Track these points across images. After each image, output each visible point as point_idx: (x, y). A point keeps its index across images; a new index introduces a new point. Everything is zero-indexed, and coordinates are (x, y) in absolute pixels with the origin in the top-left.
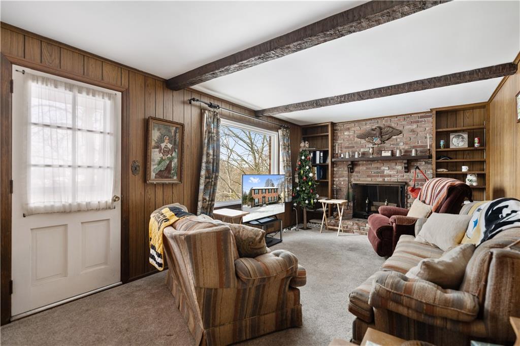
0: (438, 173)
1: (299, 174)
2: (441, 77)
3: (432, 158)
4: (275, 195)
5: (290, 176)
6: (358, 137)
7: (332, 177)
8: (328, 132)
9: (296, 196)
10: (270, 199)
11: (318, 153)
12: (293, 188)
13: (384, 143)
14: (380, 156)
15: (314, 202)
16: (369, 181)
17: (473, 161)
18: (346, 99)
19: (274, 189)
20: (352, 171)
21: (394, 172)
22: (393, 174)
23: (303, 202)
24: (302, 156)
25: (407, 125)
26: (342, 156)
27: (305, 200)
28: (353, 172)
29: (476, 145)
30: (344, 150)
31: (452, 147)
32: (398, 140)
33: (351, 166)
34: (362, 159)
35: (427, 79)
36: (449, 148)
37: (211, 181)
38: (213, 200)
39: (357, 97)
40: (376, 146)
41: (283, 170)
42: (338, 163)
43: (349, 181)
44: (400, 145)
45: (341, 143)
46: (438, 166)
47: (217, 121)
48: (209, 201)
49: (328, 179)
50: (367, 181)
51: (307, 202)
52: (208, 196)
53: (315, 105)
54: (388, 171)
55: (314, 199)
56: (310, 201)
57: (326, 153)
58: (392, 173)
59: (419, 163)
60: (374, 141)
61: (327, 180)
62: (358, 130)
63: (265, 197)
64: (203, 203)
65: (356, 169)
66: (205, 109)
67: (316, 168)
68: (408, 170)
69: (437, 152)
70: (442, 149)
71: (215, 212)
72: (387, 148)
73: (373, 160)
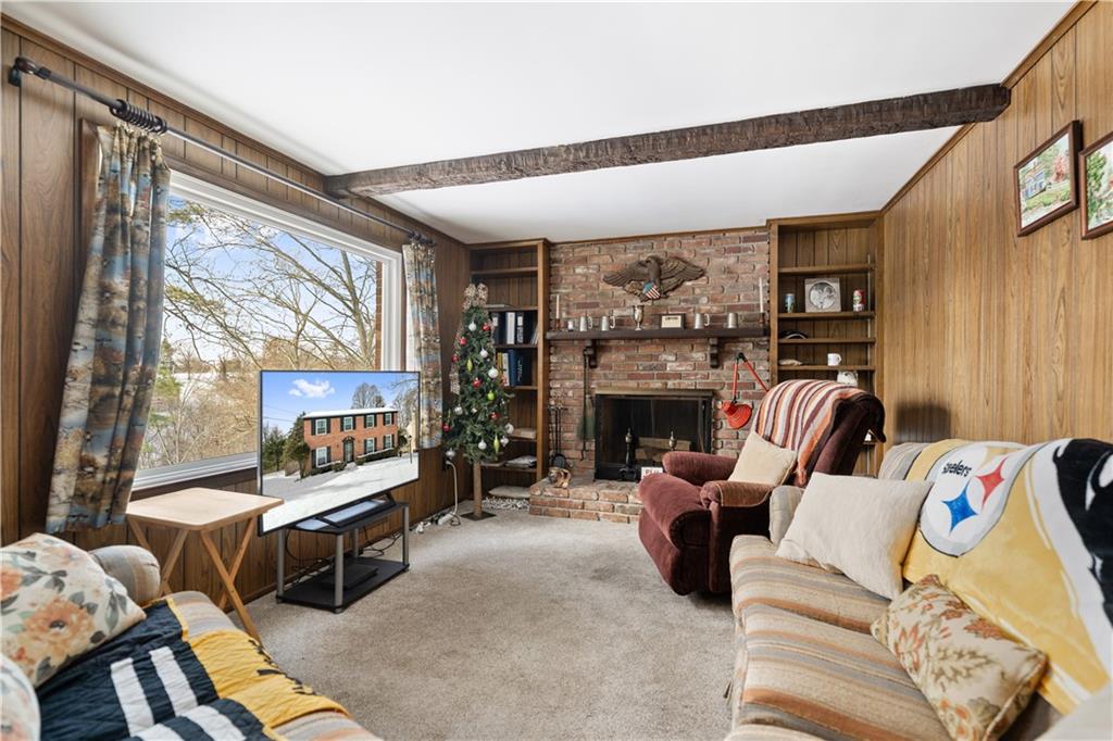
0: (783, 368)
1: (462, 370)
2: (836, 109)
3: (770, 335)
4: (388, 431)
5: (435, 376)
6: (609, 281)
7: (547, 379)
8: (536, 266)
9: (453, 431)
10: (370, 444)
11: (511, 317)
12: (445, 410)
13: (667, 297)
14: (657, 328)
15: (501, 445)
16: (633, 389)
17: (846, 344)
18: (592, 155)
19: (384, 413)
20: (593, 363)
21: (689, 368)
22: (684, 371)
23: (472, 446)
24: (468, 323)
25: (716, 257)
26: (570, 326)
27: (476, 441)
28: (595, 367)
29: (857, 306)
30: (575, 311)
31: (809, 310)
32: (697, 291)
33: (590, 352)
34: (619, 334)
35: (802, 113)
36: (803, 310)
37: (117, 391)
38: (126, 464)
39: (619, 150)
40: (649, 303)
41: (415, 360)
42: (560, 344)
43: (587, 390)
44: (700, 304)
45: (568, 295)
46: (784, 352)
47: (154, 175)
48: (108, 469)
49: (536, 385)
50: (628, 388)
51: (482, 445)
52: (105, 452)
53: (503, 167)
54: (674, 364)
55: (500, 438)
56: (490, 443)
57: (530, 318)
58: (684, 368)
59: (741, 345)
60: (644, 292)
61: (535, 388)
62: (606, 262)
63: (353, 439)
64: (80, 476)
65: (603, 359)
66: (95, 123)
67: (505, 356)
68: (718, 361)
69: (780, 320)
70: (790, 314)
71: (134, 509)
72: (671, 310)
73: (641, 338)
